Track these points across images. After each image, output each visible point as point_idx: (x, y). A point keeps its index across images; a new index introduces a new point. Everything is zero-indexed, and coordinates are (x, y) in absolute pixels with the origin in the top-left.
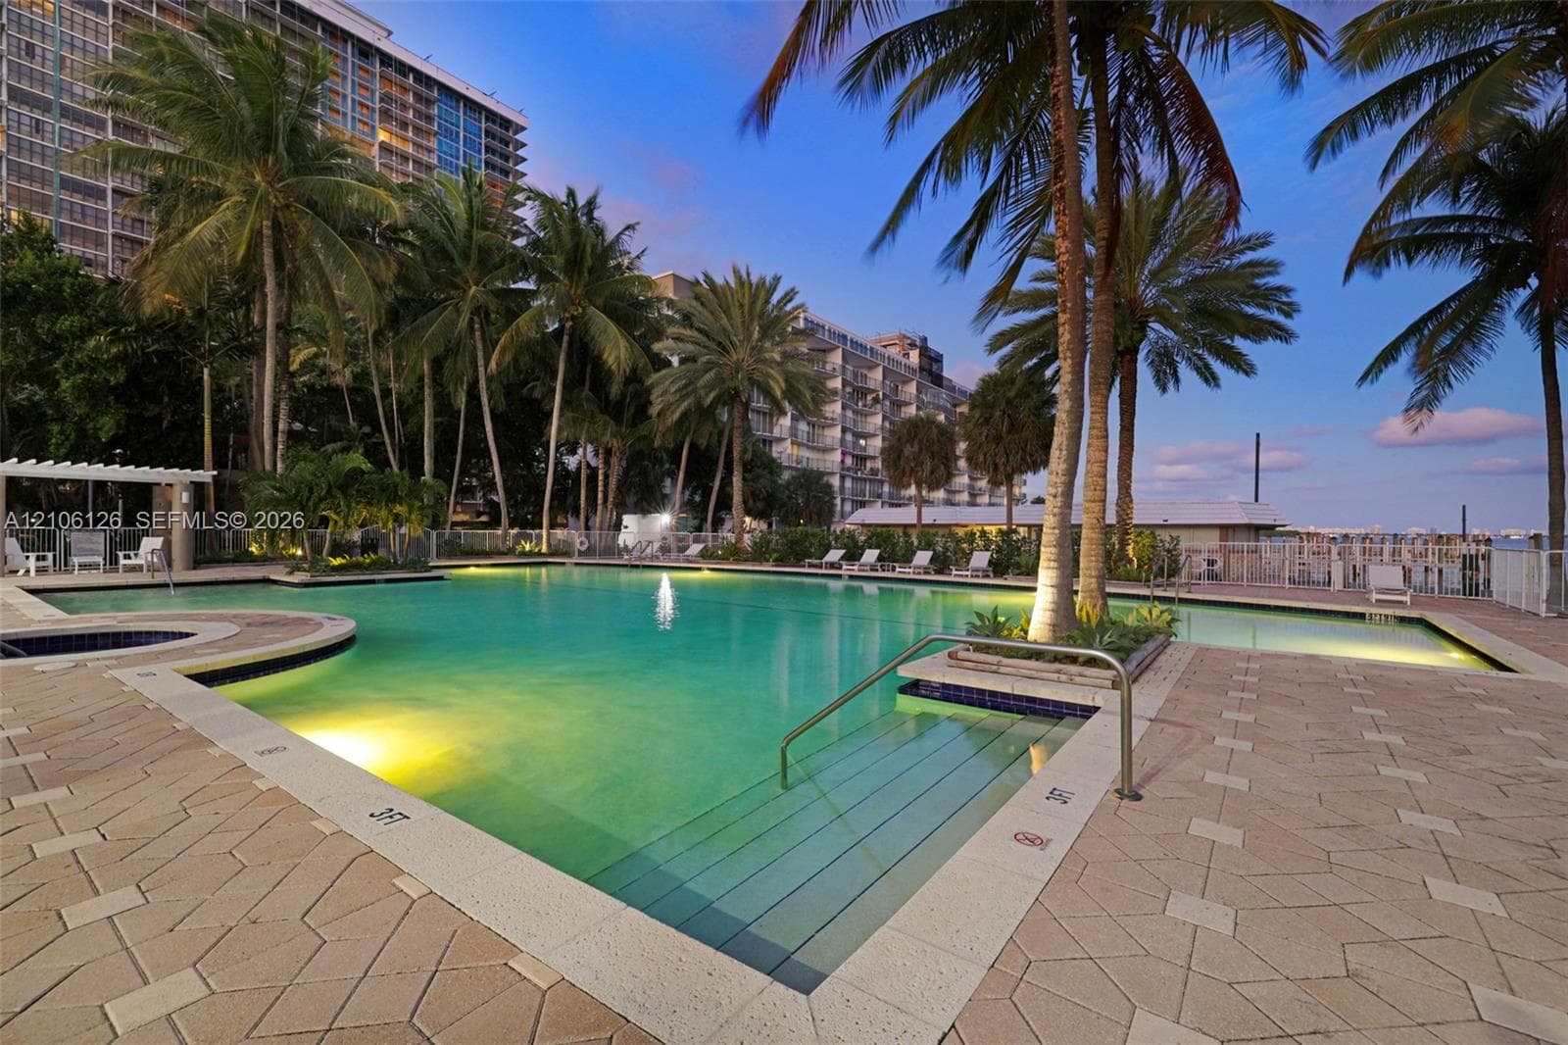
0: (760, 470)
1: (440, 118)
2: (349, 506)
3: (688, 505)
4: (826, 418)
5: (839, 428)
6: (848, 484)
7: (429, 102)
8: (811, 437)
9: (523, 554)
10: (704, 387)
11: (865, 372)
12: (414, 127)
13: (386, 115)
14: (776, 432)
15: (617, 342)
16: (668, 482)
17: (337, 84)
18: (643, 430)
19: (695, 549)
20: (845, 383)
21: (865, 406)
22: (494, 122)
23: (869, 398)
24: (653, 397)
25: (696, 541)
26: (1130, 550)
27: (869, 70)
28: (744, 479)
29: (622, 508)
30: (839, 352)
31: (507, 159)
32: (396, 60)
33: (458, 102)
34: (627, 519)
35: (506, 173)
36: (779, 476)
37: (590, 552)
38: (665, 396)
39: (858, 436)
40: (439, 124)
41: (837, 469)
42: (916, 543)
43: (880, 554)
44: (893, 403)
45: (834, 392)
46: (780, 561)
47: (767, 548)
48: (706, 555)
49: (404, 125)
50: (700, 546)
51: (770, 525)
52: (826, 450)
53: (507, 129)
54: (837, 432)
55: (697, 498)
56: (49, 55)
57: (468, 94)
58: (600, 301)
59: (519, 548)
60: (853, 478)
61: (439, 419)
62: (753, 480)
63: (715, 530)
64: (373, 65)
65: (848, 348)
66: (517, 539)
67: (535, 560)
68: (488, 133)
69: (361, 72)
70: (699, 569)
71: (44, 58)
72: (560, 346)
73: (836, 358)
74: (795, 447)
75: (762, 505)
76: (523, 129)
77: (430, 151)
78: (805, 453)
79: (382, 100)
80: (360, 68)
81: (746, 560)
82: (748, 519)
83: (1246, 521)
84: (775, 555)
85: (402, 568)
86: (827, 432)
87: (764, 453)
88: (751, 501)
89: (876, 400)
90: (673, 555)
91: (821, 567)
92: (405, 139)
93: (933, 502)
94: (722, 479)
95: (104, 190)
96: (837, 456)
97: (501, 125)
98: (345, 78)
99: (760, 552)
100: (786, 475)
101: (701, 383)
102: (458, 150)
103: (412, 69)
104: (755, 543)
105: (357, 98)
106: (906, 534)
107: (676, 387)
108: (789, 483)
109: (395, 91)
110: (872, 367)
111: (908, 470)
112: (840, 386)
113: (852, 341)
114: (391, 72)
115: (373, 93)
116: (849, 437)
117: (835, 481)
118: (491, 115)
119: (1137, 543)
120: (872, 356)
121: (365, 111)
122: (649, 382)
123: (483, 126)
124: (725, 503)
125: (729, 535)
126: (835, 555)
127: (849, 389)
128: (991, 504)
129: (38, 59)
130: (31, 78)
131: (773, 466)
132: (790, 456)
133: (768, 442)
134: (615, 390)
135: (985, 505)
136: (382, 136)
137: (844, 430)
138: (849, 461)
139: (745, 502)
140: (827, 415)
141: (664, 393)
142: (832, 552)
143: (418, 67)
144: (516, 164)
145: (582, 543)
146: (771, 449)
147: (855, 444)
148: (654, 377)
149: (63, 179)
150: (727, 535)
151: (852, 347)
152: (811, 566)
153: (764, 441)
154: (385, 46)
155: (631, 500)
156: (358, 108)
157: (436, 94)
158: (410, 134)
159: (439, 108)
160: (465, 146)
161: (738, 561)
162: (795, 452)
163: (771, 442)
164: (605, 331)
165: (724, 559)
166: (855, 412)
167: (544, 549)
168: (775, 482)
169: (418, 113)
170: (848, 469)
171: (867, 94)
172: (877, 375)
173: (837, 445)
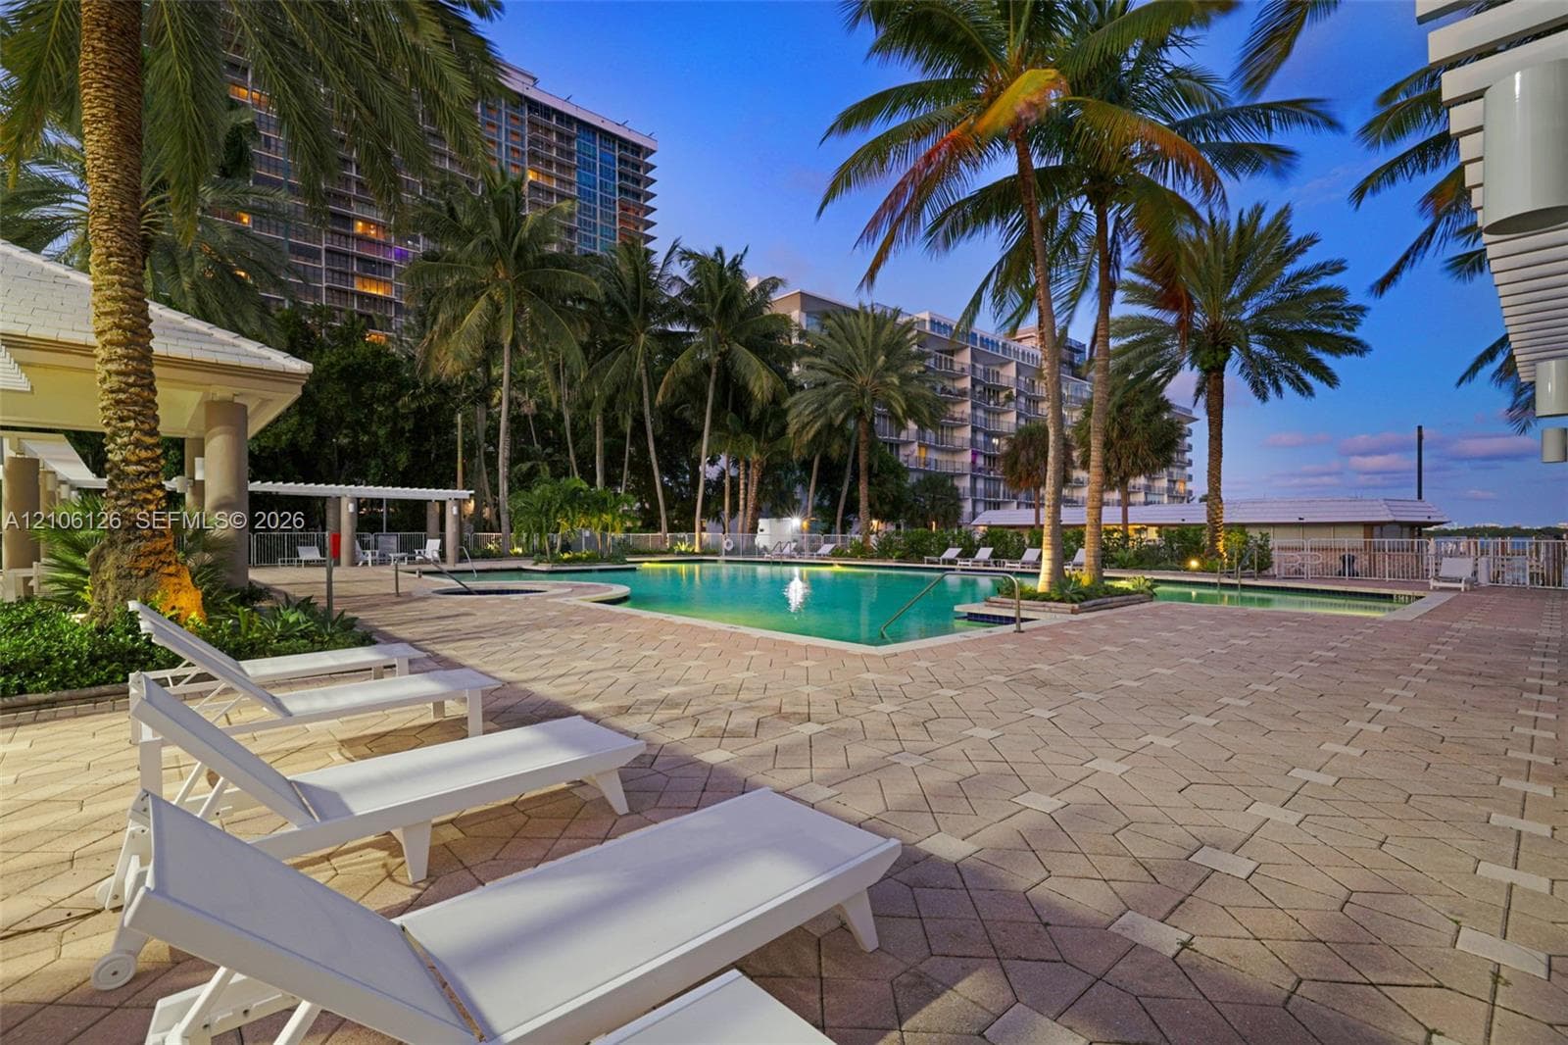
0: (885, 476)
1: (579, 152)
2: (574, 516)
3: (818, 508)
4: (955, 419)
5: (969, 428)
6: (980, 485)
7: (570, 139)
8: (939, 440)
9: (680, 553)
10: (834, 410)
11: (997, 369)
12: (557, 164)
13: (534, 156)
14: (903, 436)
15: (759, 373)
16: (798, 489)
17: (493, 135)
18: (781, 445)
19: (826, 549)
20: (975, 383)
21: (996, 404)
22: (626, 149)
23: (1002, 395)
24: (789, 419)
25: (827, 541)
26: (1220, 546)
27: (941, 234)
28: (870, 483)
29: (759, 512)
30: (968, 353)
31: (638, 182)
32: (541, 104)
33: (594, 134)
34: (763, 523)
35: (637, 196)
36: (906, 481)
37: (734, 551)
38: (801, 419)
39: (989, 435)
40: (579, 158)
41: (967, 470)
42: (1027, 542)
43: (994, 552)
44: (1028, 399)
45: (963, 393)
46: (903, 558)
47: (891, 547)
48: (836, 554)
49: (549, 163)
50: (831, 546)
51: (898, 527)
52: (955, 451)
53: (638, 155)
54: (967, 433)
55: (826, 503)
56: (281, 145)
57: (602, 126)
58: (742, 339)
59: (676, 549)
60: (985, 479)
61: (607, 440)
62: (879, 485)
63: (844, 532)
64: (522, 112)
65: (978, 346)
66: (674, 540)
67: (689, 558)
68: (621, 160)
69: (513, 121)
70: (831, 565)
71: (277, 147)
72: (709, 376)
73: (965, 358)
74: (923, 450)
75: (890, 508)
76: (653, 152)
77: (571, 183)
78: (933, 455)
79: (530, 143)
80: (512, 117)
81: (872, 558)
82: (875, 522)
83: (1390, 518)
84: (897, 553)
85: (608, 561)
86: (956, 433)
87: (891, 459)
88: (877, 505)
89: (1009, 398)
90: (807, 553)
91: (938, 563)
92: (549, 176)
93: (1076, 502)
94: (850, 484)
95: (319, 251)
96: (967, 457)
97: (632, 152)
98: (500, 127)
99: (885, 550)
100: (912, 479)
101: (831, 406)
102: (595, 179)
103: (555, 111)
104: (880, 543)
105: (509, 144)
106: (1020, 535)
107: (810, 409)
108: (914, 487)
109: (540, 134)
110: (1005, 363)
111: (1024, 475)
112: (969, 386)
113: (982, 338)
114: (539, 118)
115: (523, 138)
116: (980, 437)
117: (965, 484)
118: (624, 143)
119: (1227, 539)
120: (1004, 352)
121: (516, 155)
122: (785, 405)
123: (617, 154)
124: (852, 508)
125: (857, 536)
126: (951, 553)
127: (979, 388)
128: (1147, 503)
129: (273, 149)
130: (269, 165)
131: (898, 471)
132: (918, 459)
133: (895, 446)
134: (754, 412)
135: (1140, 504)
136: (531, 176)
137: (974, 430)
138: (980, 461)
139: (871, 505)
140: (956, 415)
141: (799, 415)
142: (950, 550)
143: (560, 108)
144: (647, 186)
145: (728, 544)
146: (898, 454)
147: (988, 444)
148: (790, 401)
149: (292, 246)
150: (855, 536)
151: (982, 346)
152: (929, 562)
153: (891, 445)
154: (533, 94)
155: (766, 506)
156: (511, 153)
157: (575, 131)
158: (554, 171)
159: (579, 143)
160: (601, 175)
161: (865, 558)
162: (923, 455)
163: (898, 446)
164: (749, 364)
165: (852, 556)
166: (987, 411)
167: (697, 550)
168: (902, 487)
169: (561, 151)
170: (980, 470)
171: (940, 248)
172: (1011, 371)
173: (967, 445)
